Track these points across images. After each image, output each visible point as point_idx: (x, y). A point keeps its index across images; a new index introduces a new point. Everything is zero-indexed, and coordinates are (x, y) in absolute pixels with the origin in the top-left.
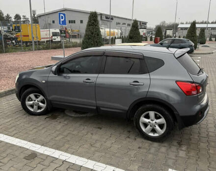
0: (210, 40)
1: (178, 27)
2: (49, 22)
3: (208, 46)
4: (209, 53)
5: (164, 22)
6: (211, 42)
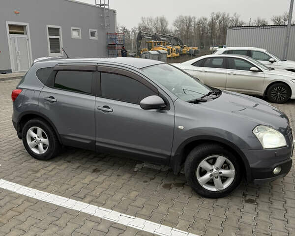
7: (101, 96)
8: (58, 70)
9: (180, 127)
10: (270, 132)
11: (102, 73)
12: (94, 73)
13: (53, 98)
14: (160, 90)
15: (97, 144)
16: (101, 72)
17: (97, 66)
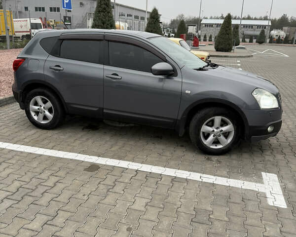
0: (244, 41)
1: (202, 22)
2: (19, 9)
3: (244, 48)
4: (249, 56)
5: (182, 15)
6: (245, 44)
7: (109, 64)
8: (64, 40)
9: (187, 92)
10: (266, 95)
11: (110, 42)
12: (102, 42)
13: (59, 66)
14: (168, 58)
15: (105, 111)
16: (108, 41)
17: (104, 36)
